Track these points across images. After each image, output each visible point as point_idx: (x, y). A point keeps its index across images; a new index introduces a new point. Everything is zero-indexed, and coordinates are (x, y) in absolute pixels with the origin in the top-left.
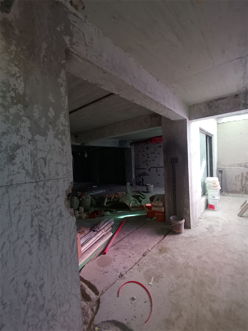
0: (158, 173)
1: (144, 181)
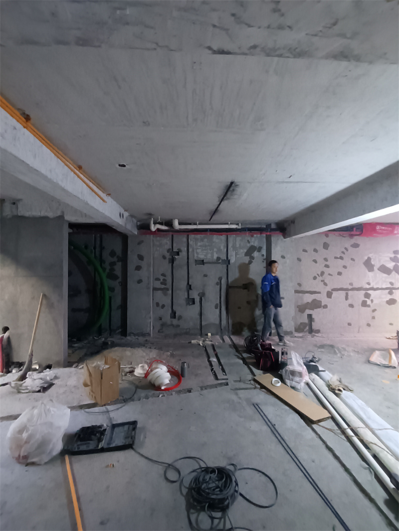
0: (350, 301)
1: (314, 321)
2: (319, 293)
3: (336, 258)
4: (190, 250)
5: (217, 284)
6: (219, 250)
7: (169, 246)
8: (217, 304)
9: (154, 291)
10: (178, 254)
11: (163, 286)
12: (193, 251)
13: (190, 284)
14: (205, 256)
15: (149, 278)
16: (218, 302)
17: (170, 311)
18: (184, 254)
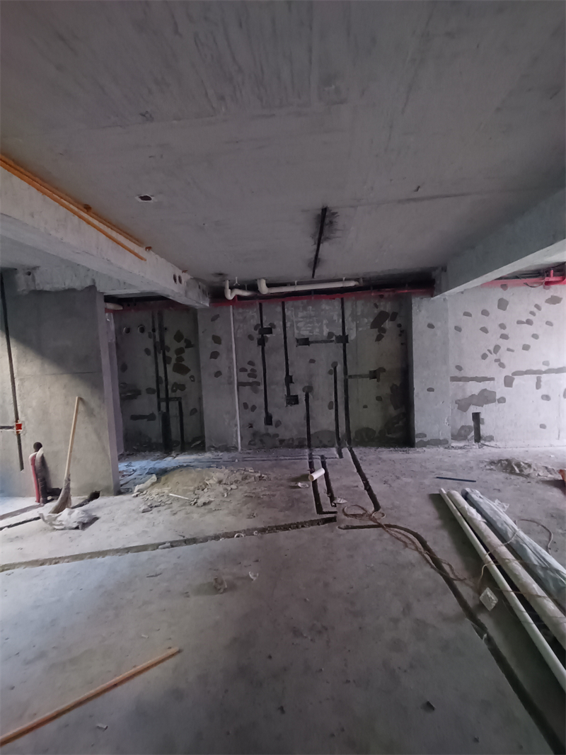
0: (543, 391)
1: (483, 423)
2: (492, 379)
3: (519, 322)
4: (288, 325)
5: (330, 372)
6: (331, 322)
7: (256, 321)
8: (331, 402)
9: (240, 387)
10: (270, 331)
11: (251, 380)
12: (292, 326)
13: (290, 374)
14: (311, 331)
15: (230, 368)
16: (333, 400)
17: (264, 415)
18: (279, 330)
